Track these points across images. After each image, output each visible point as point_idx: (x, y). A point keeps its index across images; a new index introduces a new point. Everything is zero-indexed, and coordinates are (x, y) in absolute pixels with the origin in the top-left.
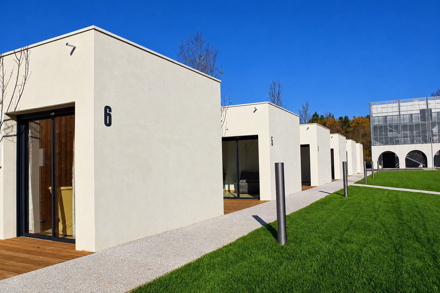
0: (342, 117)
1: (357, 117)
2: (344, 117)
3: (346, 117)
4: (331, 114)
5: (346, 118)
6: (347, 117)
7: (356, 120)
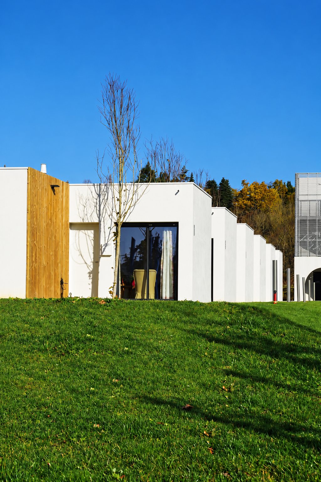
0: (213, 182)
1: (250, 182)
2: (218, 182)
3: (223, 180)
4: (186, 172)
5: (224, 183)
6: (228, 181)
7: (250, 190)
